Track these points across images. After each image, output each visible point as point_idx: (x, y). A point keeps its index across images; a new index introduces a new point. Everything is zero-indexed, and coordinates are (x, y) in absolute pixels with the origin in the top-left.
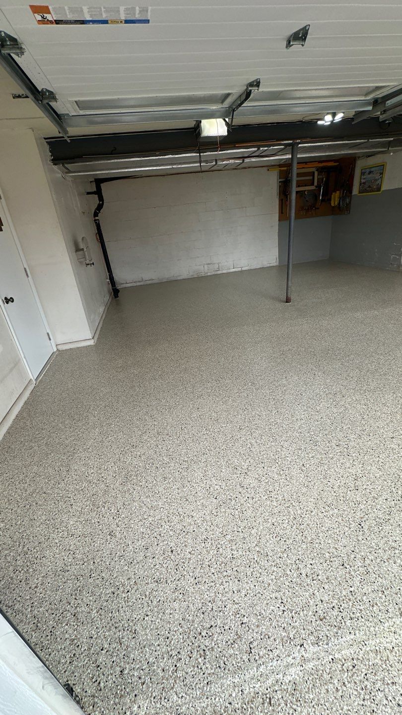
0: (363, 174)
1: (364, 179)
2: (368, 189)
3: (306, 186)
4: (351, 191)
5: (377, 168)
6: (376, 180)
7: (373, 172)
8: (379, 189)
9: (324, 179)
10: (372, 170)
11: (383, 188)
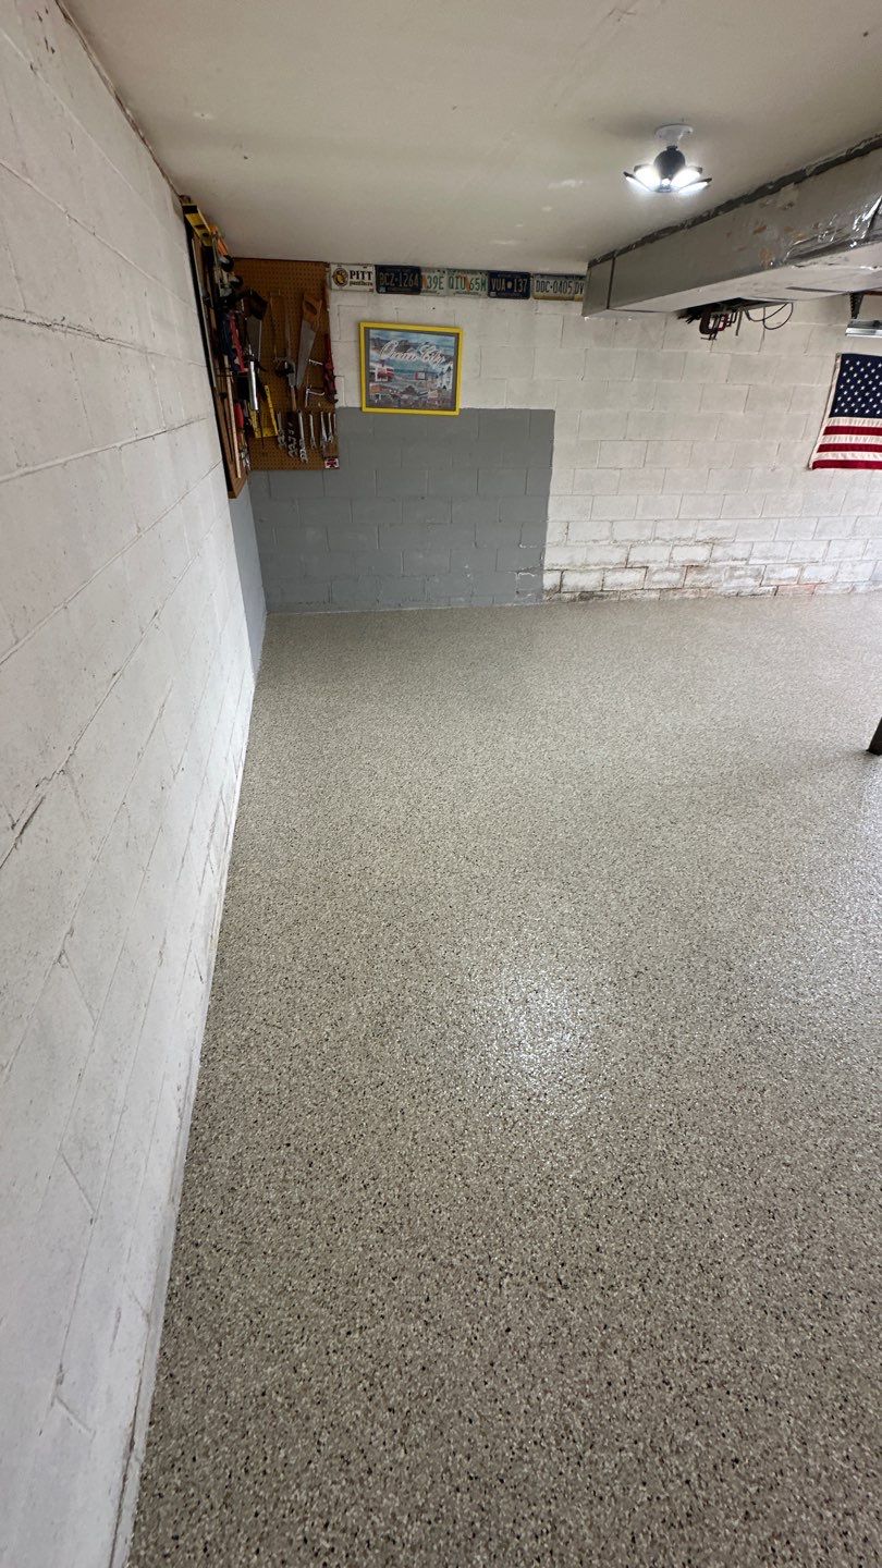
1: (382, 362)
2: (405, 397)
5: (432, 339)
6: (435, 375)
7: (416, 346)
8: (451, 403)
10: (414, 339)
11: (463, 403)
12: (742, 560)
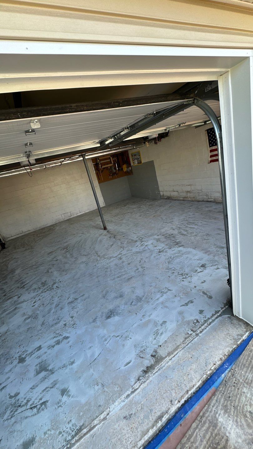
0: (132, 156)
1: (133, 158)
3: (108, 164)
4: (130, 164)
5: (137, 154)
6: (139, 158)
8: (141, 163)
9: (116, 160)
10: (135, 154)
11: (143, 162)
12: (200, 190)
